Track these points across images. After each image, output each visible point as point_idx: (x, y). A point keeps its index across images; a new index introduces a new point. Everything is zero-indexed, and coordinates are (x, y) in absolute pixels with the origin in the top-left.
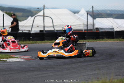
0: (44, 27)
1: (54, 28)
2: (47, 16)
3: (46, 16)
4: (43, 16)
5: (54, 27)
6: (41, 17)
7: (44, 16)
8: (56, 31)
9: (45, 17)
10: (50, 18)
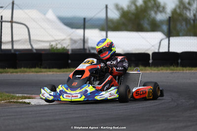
0: (12, 41)
1: (31, 45)
2: (19, 21)
3: (16, 22)
4: (10, 22)
5: (32, 43)
6: (7, 23)
7: (12, 22)
8: (35, 51)
9: (14, 24)
10: (23, 26)
